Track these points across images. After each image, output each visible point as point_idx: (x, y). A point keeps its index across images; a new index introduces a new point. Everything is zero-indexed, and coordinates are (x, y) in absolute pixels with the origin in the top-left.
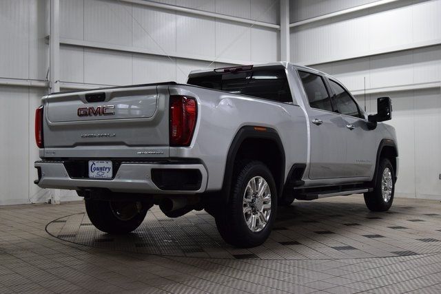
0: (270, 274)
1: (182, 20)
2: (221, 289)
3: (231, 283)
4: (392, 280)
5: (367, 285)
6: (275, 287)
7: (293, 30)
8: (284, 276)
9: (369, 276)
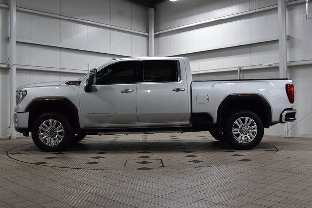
0: (142, 178)
1: (91, 29)
2: (113, 187)
3: (118, 184)
4: (211, 179)
6: (145, 185)
7: (156, 36)
8: (150, 179)
9: (198, 177)
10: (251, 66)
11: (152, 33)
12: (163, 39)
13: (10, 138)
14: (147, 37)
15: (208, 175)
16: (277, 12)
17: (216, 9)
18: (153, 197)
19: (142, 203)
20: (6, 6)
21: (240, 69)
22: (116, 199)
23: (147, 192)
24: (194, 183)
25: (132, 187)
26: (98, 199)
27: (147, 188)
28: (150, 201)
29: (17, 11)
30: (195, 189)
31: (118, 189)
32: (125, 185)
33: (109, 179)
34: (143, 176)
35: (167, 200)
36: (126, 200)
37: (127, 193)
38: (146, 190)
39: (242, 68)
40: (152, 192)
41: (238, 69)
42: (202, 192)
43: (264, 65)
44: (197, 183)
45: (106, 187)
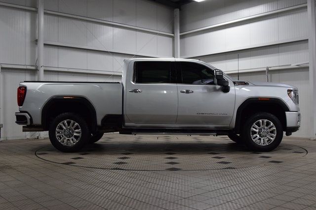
0: (168, 179)
2: (139, 188)
3: (145, 185)
4: (238, 182)
5: (224, 185)
6: (171, 186)
7: (182, 37)
8: (176, 180)
9: (225, 179)
10: (279, 66)
11: (178, 34)
12: (189, 40)
13: (38, 138)
14: (173, 38)
15: (235, 177)
16: (307, 11)
17: (243, 9)
18: (179, 198)
19: (168, 204)
20: (34, 9)
21: (268, 69)
22: (142, 199)
23: (173, 194)
24: (221, 185)
25: (158, 188)
26: (125, 199)
27: (174, 189)
28: (176, 202)
29: (45, 13)
30: (223, 191)
31: (144, 189)
32: (151, 186)
33: (136, 179)
34: (169, 177)
35: (194, 202)
36: (152, 202)
37: (153, 194)
38: (172, 192)
39: (270, 69)
40: (178, 193)
41: (265, 69)
42: (229, 194)
43: (293, 65)
44: (224, 186)
45: (132, 188)
